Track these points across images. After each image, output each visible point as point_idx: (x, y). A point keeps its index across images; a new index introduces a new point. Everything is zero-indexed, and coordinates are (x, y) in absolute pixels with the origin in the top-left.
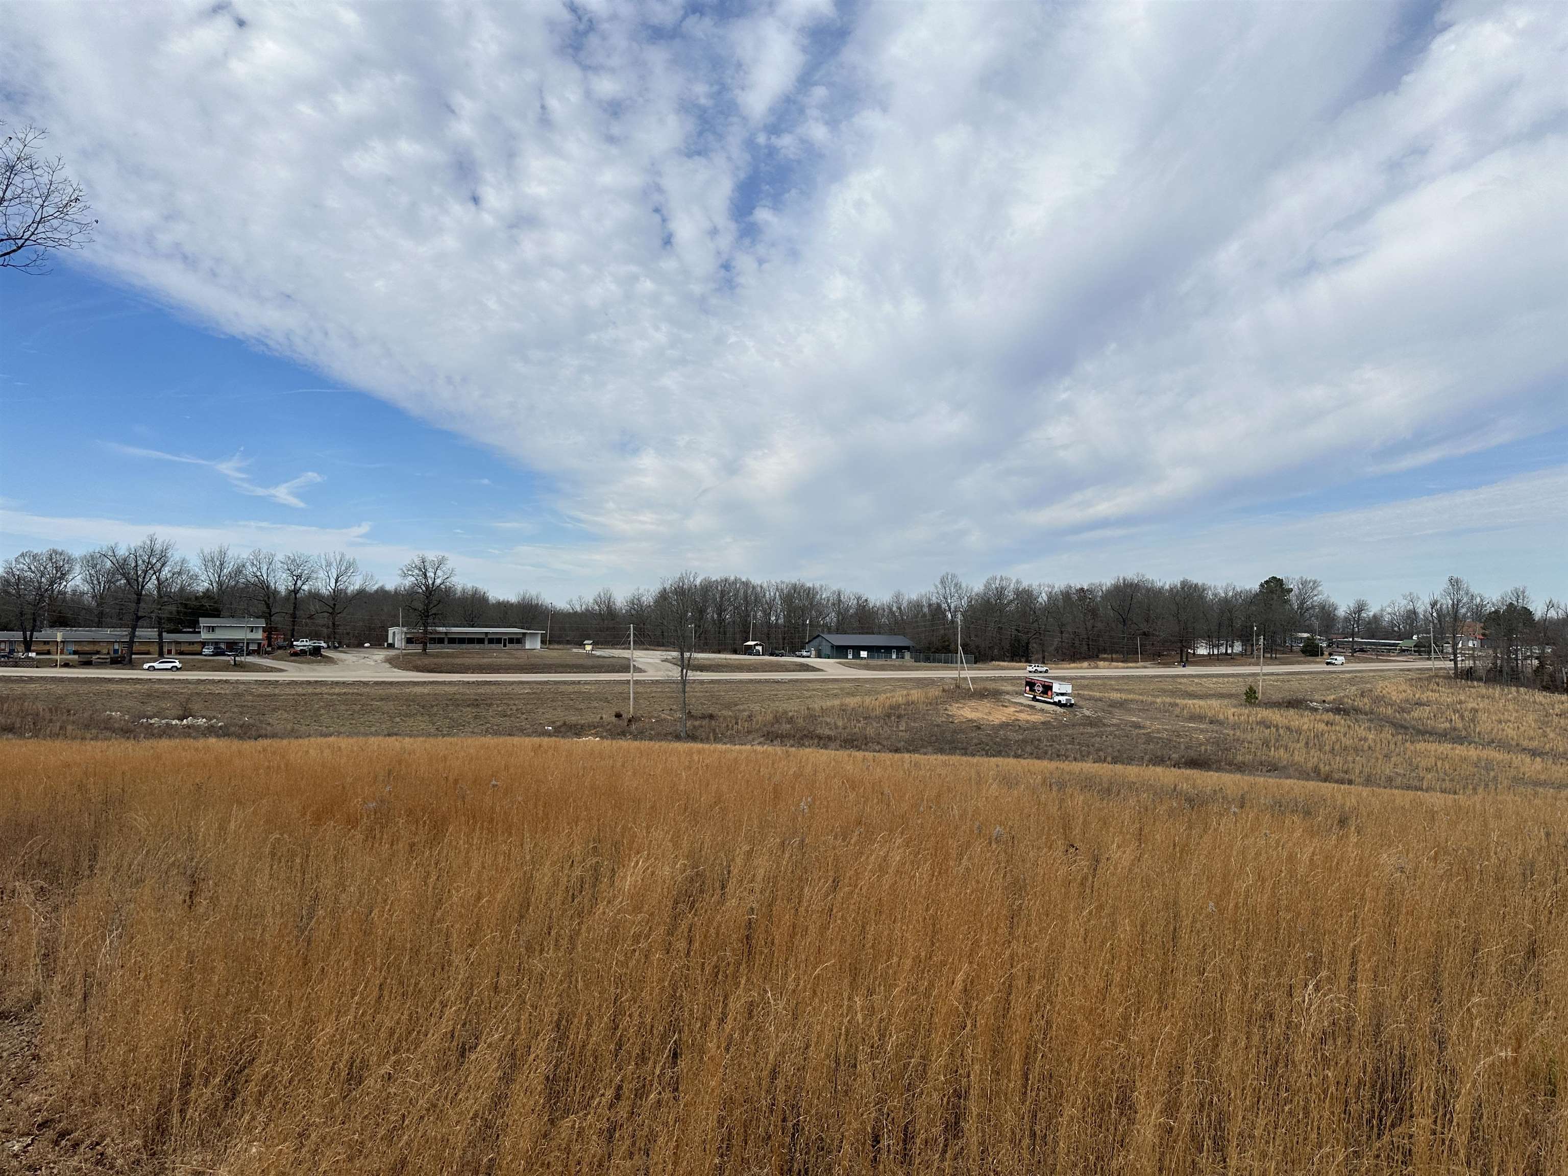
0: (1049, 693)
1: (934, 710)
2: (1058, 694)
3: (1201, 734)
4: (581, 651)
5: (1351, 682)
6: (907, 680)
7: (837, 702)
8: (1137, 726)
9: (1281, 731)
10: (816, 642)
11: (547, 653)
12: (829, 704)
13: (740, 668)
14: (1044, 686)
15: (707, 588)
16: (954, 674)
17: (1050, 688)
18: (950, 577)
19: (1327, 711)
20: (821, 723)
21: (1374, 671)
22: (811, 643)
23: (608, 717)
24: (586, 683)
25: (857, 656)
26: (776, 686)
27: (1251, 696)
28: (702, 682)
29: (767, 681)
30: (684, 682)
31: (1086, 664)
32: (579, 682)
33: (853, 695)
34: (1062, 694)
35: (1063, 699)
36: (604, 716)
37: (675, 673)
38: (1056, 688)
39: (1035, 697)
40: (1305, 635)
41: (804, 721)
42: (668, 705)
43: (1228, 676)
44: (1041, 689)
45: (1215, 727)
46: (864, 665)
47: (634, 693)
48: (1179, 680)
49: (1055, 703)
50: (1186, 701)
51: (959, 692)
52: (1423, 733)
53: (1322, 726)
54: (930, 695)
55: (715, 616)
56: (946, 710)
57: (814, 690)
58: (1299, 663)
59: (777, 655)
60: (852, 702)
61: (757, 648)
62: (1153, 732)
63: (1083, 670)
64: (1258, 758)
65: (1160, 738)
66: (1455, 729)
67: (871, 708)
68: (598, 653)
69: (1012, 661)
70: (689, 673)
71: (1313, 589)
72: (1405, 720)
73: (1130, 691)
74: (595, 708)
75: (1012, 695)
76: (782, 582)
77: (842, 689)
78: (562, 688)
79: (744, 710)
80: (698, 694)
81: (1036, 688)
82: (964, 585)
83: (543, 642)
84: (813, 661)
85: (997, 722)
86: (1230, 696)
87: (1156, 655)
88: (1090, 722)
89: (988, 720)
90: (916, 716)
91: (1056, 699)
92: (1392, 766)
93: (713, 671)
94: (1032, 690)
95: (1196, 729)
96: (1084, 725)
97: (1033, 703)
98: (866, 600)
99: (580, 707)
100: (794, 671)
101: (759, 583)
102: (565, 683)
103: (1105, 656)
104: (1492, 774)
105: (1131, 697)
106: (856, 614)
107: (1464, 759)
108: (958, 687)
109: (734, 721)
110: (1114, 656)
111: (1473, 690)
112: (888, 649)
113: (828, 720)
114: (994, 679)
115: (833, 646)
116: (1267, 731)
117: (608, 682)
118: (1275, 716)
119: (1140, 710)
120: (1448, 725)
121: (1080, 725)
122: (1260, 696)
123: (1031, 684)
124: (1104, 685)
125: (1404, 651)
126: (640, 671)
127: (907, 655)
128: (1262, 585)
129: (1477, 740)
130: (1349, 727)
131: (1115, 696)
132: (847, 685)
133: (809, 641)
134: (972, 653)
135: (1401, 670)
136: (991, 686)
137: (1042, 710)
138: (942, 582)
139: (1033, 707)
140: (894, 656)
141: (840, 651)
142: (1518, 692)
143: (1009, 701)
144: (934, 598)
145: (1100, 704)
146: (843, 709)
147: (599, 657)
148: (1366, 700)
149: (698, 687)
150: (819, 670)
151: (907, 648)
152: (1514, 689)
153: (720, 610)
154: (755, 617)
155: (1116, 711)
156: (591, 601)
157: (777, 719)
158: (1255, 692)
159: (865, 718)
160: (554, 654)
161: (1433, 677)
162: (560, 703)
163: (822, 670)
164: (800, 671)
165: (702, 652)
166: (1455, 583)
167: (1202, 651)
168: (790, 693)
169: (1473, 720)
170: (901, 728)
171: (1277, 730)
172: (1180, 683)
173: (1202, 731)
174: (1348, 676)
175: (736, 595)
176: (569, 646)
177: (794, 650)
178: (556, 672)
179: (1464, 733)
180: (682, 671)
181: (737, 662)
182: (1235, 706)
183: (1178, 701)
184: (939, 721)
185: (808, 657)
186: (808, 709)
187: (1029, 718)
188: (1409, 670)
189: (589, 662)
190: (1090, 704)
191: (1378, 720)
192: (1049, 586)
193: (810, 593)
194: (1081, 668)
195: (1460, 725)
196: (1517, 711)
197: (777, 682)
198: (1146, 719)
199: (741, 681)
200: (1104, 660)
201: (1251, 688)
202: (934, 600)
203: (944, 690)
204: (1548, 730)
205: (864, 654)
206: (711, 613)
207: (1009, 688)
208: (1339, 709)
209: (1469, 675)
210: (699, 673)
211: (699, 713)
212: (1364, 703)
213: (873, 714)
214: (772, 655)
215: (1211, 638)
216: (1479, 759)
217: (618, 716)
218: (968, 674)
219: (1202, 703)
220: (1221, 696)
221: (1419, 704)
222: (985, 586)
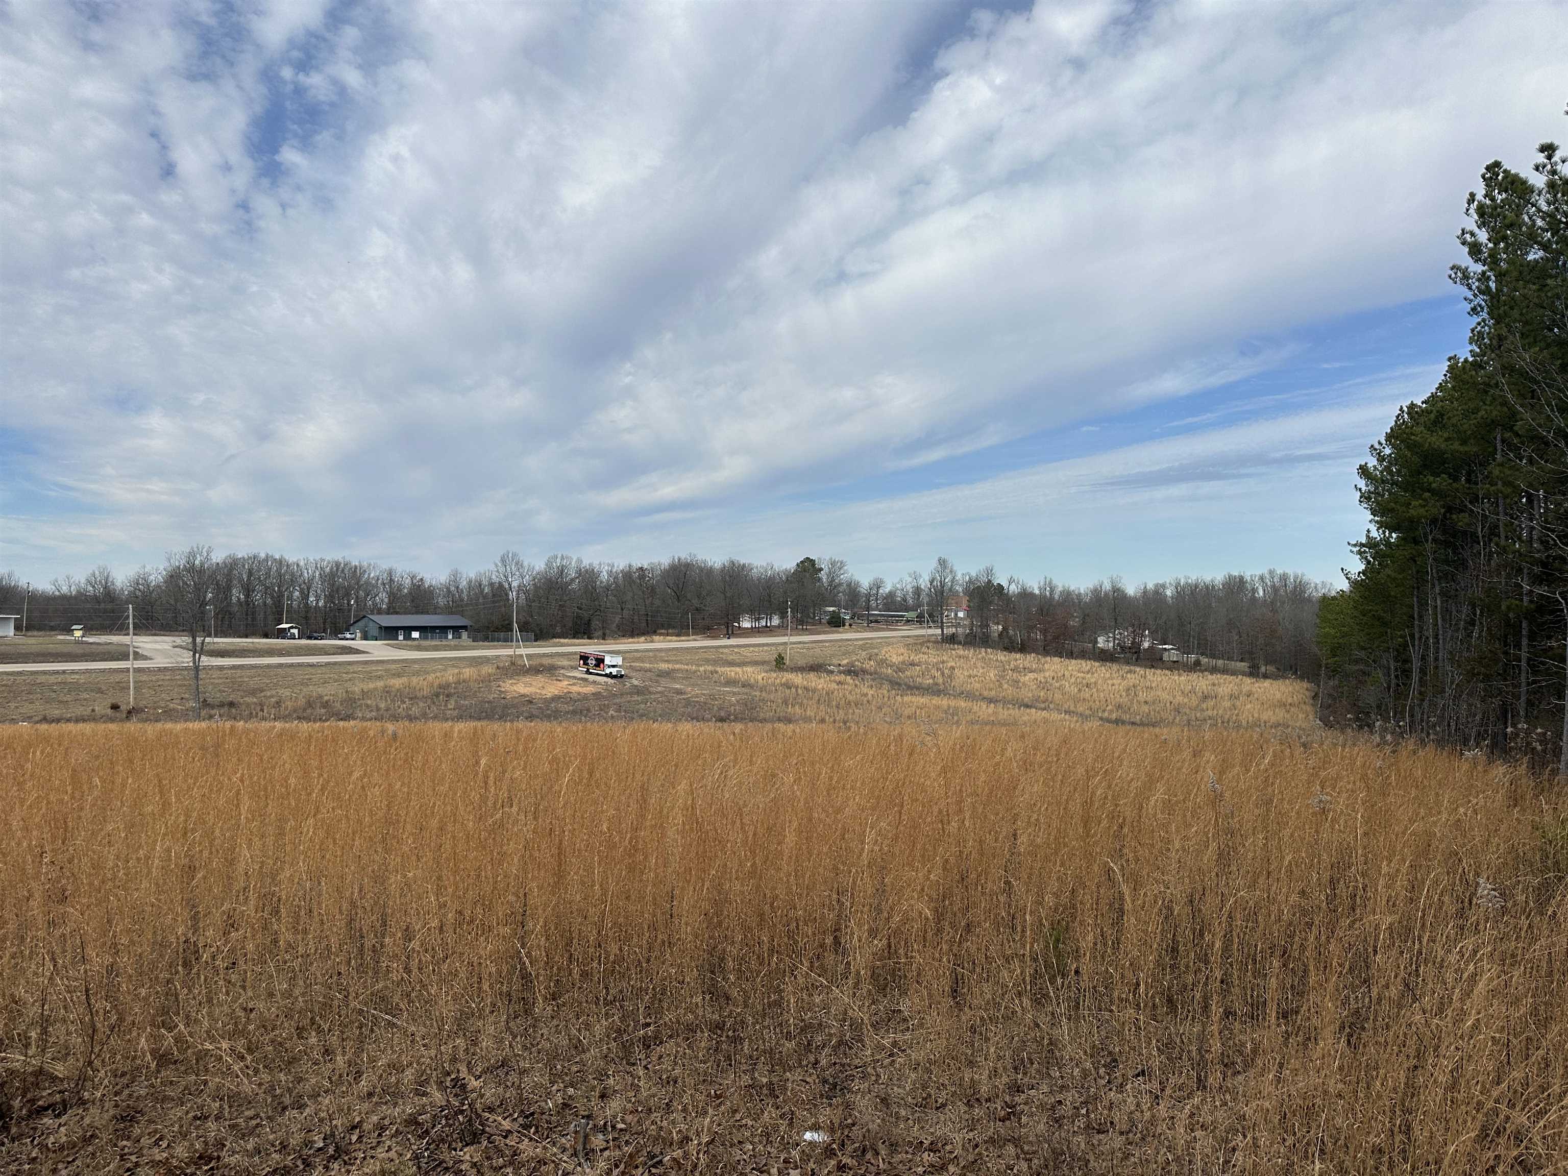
0: (602, 665)
1: (486, 686)
2: (609, 666)
3: (732, 697)
4: (68, 638)
5: (863, 648)
6: (460, 658)
7: (380, 684)
8: (679, 692)
9: (800, 691)
10: (360, 624)
11: (21, 640)
12: (371, 686)
13: (270, 652)
14: (597, 659)
15: (232, 566)
16: (510, 652)
17: (602, 661)
18: (510, 555)
19: (840, 672)
20: (361, 706)
21: (882, 638)
22: (356, 625)
23: (101, 707)
24: (73, 672)
25: (408, 637)
26: (311, 670)
27: (780, 663)
28: (221, 668)
29: (300, 665)
30: (197, 668)
31: (642, 639)
32: (64, 672)
33: (399, 675)
34: (613, 666)
35: (614, 671)
36: (97, 708)
37: (186, 659)
38: (608, 660)
39: (588, 670)
40: (831, 609)
41: (341, 704)
42: (179, 693)
43: (764, 645)
44: (594, 662)
45: (744, 690)
46: (416, 646)
47: (135, 682)
48: (721, 650)
49: (606, 675)
50: (723, 669)
51: (515, 669)
52: (910, 688)
53: (834, 686)
54: (483, 672)
55: (242, 597)
56: (499, 686)
57: (354, 672)
58: (825, 633)
59: (316, 639)
60: (397, 683)
61: (292, 631)
62: (692, 697)
63: (639, 644)
64: (777, 715)
65: (697, 702)
66: (937, 684)
67: (418, 688)
68: (91, 640)
69: (574, 638)
70: (203, 658)
71: (840, 569)
72: (900, 678)
73: (677, 662)
74: (85, 700)
75: (567, 669)
76: (322, 560)
77: (386, 671)
78: (41, 679)
79: (272, 696)
80: (217, 681)
81: (589, 661)
82: (526, 564)
83: (18, 628)
84: (359, 644)
85: (549, 695)
86: (763, 663)
87: (706, 629)
88: (638, 691)
89: (541, 694)
90: (468, 694)
91: (608, 671)
92: (882, 715)
93: (237, 656)
94: (585, 664)
95: (729, 692)
96: (631, 694)
97: (586, 676)
98: (422, 579)
99: (65, 699)
100: (333, 654)
101: (295, 560)
102: (44, 673)
103: (663, 631)
104: (956, 718)
105: (677, 666)
106: (410, 593)
107: (937, 707)
108: (513, 664)
109: (258, 708)
110: (670, 631)
111: (953, 652)
112: (444, 629)
113: (369, 702)
114: (551, 655)
115: (381, 628)
116: (788, 691)
117: (103, 671)
118: (797, 679)
119: (683, 678)
120: (931, 681)
121: (627, 694)
122: (788, 663)
123: (584, 658)
124: (655, 657)
125: (909, 621)
126: (145, 658)
127: (465, 635)
128: (798, 565)
129: (951, 692)
130: (856, 686)
131: (664, 666)
132: (393, 666)
133: (355, 623)
134: (532, 631)
135: (903, 637)
136: (546, 661)
137: (594, 682)
138: (503, 561)
139: (586, 680)
140: (450, 637)
141: (390, 633)
142: (986, 652)
143: (563, 675)
144: (494, 577)
145: (649, 674)
146: (387, 691)
147: (91, 643)
148: (872, 663)
149: (216, 674)
150: (364, 652)
151: (464, 628)
152: (983, 650)
153: (248, 590)
154: (290, 598)
155: (663, 681)
156: (83, 581)
157: (310, 704)
158: (783, 659)
159: (411, 699)
160: (32, 641)
161: (925, 642)
162: (39, 696)
163: (367, 653)
164: (341, 654)
165: (226, 637)
166: (942, 563)
167: (746, 624)
168: (326, 676)
169: (950, 677)
170: (450, 707)
171: (797, 690)
172: (722, 653)
173: (734, 694)
174: (861, 643)
175: (268, 575)
176: (53, 633)
177: (337, 631)
178: (34, 662)
179: (942, 687)
180: (194, 655)
181: (267, 646)
182: (766, 672)
183: (718, 669)
184: (491, 697)
185: (353, 639)
186: (347, 692)
187: (581, 690)
188: (908, 637)
189: (78, 650)
190: (640, 674)
191: (877, 678)
192: (609, 565)
193: (356, 573)
194: (638, 643)
195: (941, 681)
196: (983, 668)
197: (312, 665)
198: (688, 686)
199: (269, 666)
200: (661, 634)
201: (780, 655)
202: (495, 579)
203: (498, 668)
204: (1003, 682)
205: (415, 635)
206: (237, 594)
207: (565, 663)
208: (851, 671)
209: (952, 639)
210: (213, 659)
211: (217, 702)
212: (870, 665)
213: (419, 695)
214: (310, 638)
215: (755, 612)
216: (949, 707)
217: (115, 707)
218: (523, 651)
219: (738, 669)
220: (755, 663)
221: (913, 664)
222: (547, 565)
